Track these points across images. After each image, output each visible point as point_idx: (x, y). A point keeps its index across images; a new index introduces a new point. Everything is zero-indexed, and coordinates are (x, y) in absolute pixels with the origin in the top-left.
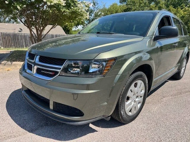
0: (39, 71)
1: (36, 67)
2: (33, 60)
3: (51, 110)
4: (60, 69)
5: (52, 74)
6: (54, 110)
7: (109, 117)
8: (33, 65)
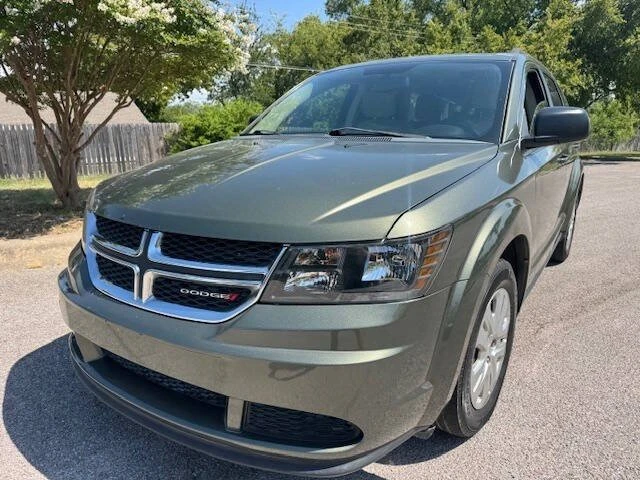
0: (165, 290)
1: (149, 277)
2: (135, 246)
3: (233, 433)
4: (260, 277)
5: (227, 297)
6: (245, 432)
7: (431, 426)
8: (137, 269)
